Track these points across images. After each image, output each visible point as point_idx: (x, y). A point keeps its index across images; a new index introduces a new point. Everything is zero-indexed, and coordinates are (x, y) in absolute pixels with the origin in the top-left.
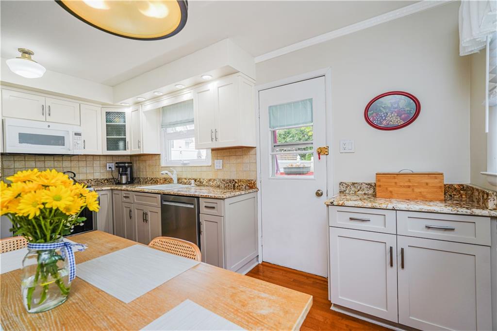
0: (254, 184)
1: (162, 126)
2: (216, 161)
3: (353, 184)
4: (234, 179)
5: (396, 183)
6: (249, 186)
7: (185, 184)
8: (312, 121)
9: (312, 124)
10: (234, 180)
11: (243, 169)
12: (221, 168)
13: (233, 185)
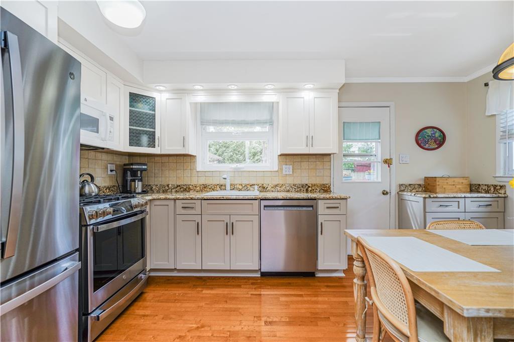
0: (329, 187)
1: (202, 123)
2: (284, 166)
3: (410, 185)
4: (306, 183)
5: (447, 183)
6: (323, 190)
7: (240, 190)
8: (380, 139)
9: (380, 141)
10: (307, 185)
11: (316, 174)
12: (291, 173)
13: (305, 190)
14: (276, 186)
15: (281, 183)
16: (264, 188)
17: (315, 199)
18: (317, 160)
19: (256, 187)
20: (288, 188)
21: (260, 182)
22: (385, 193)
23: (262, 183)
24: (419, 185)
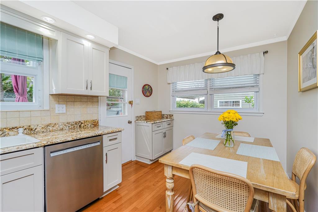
0: (98, 122)
3: (140, 116)
4: (79, 121)
6: (93, 125)
9: (127, 89)
11: (87, 112)
12: (65, 112)
13: (78, 126)
14: (48, 126)
15: (54, 122)
16: (31, 129)
17: (101, 135)
18: (88, 101)
19: (21, 130)
20: (61, 127)
21: (26, 124)
22: (130, 122)
23: (29, 125)
24: (144, 116)
